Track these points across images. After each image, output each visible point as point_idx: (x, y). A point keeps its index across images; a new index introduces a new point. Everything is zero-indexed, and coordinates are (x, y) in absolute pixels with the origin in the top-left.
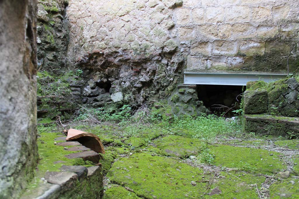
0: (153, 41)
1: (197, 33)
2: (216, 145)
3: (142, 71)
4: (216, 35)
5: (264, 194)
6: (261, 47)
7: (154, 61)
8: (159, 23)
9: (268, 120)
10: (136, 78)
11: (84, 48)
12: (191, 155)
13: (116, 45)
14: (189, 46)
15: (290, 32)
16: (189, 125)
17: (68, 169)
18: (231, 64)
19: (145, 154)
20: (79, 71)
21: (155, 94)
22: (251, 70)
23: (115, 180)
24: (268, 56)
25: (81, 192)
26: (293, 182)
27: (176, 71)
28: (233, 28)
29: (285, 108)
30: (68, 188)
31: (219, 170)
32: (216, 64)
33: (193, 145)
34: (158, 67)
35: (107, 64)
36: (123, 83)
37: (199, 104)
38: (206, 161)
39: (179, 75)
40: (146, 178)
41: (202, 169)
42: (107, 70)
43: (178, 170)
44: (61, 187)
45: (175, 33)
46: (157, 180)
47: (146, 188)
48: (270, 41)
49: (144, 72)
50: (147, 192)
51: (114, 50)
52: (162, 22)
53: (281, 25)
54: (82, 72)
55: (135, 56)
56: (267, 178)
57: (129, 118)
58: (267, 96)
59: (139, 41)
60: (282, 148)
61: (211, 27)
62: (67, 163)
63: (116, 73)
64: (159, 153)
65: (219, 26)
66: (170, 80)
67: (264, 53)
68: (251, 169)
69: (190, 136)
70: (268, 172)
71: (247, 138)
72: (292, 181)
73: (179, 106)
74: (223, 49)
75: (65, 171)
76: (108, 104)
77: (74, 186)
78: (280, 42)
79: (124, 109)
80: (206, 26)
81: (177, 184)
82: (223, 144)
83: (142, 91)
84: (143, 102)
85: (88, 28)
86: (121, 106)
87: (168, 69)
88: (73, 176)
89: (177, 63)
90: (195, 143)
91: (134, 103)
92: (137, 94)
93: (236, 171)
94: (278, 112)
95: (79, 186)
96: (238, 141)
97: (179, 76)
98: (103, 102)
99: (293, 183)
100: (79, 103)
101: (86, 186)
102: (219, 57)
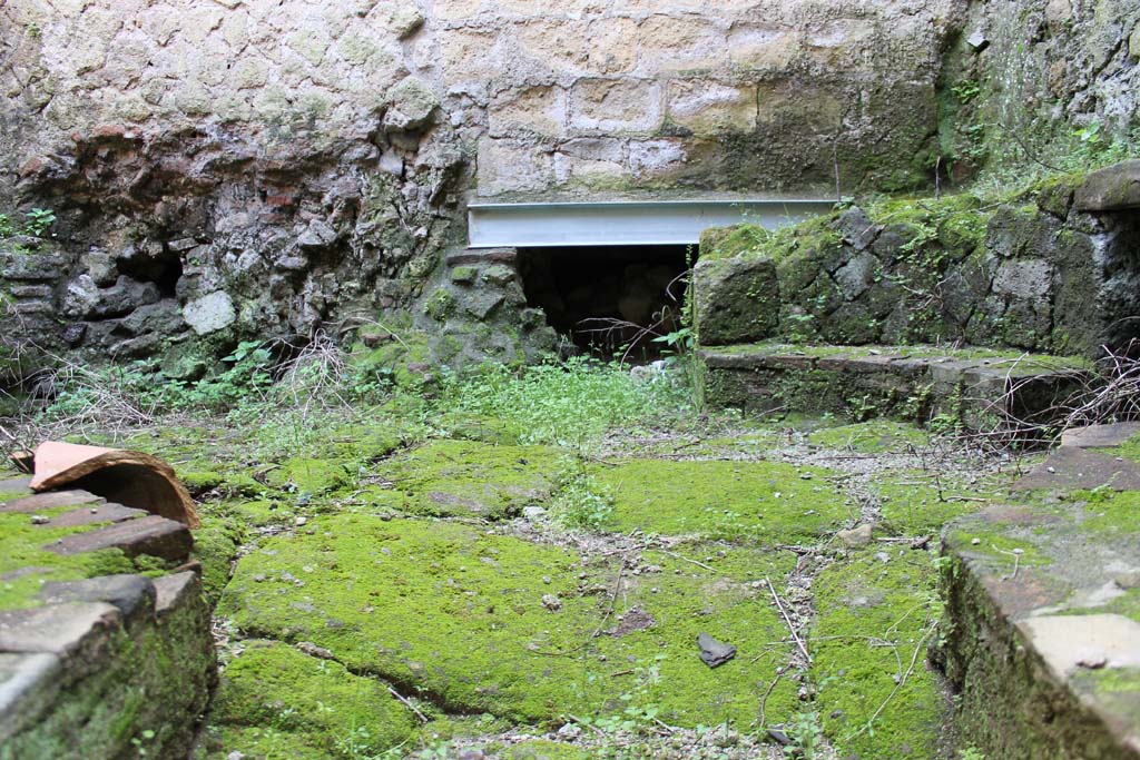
0: (342, 84)
1: (509, 51)
2: (611, 461)
3: (305, 206)
4: (583, 60)
5: (798, 607)
6: (745, 103)
7: (351, 163)
8: (362, 15)
9: (784, 360)
10: (281, 233)
11: (54, 117)
12: (525, 505)
13: (192, 105)
14: (484, 101)
15: (837, 49)
16: (499, 399)
17: (72, 594)
18: (641, 167)
19: (356, 517)
20: (40, 213)
21: (362, 292)
22: (713, 188)
23: (255, 624)
24: (768, 133)
25: (139, 679)
26: (884, 557)
27: (438, 200)
28: (643, 31)
29: (836, 315)
30: (89, 663)
31: (635, 546)
32: (586, 169)
33: (527, 468)
34: (369, 187)
35: (157, 183)
36: (230, 256)
37: (531, 319)
38: (582, 519)
39: (449, 216)
40: (372, 603)
41: (572, 551)
42: (159, 207)
43: (487, 560)
44: (63, 661)
45: (427, 52)
46: (415, 606)
47: (381, 637)
48: (772, 81)
49: (314, 207)
50: (385, 653)
51: (184, 126)
52: (372, 11)
53: (807, 25)
54: (53, 218)
55: (273, 144)
56: (802, 554)
57: (266, 391)
58: (775, 276)
59: (287, 87)
60: (836, 453)
61: (563, 28)
62: (62, 571)
63: (196, 217)
64: (407, 507)
65: (593, 26)
66: (416, 234)
67: (754, 124)
68: (746, 531)
69: (514, 439)
70: (803, 534)
71: (717, 430)
72: (882, 555)
73: (458, 333)
74: (610, 111)
75: (60, 600)
76: (174, 343)
77: (112, 653)
78: (808, 84)
79: (242, 359)
80: (542, 25)
81: (491, 611)
82: (636, 456)
83: (309, 285)
84: (317, 326)
85: (62, 30)
86: (230, 347)
87: (405, 191)
88: (103, 616)
89: (438, 169)
90: (534, 461)
91: (281, 333)
92: (288, 296)
93: (695, 544)
94: (815, 331)
95: (128, 651)
96: (687, 443)
97: (449, 219)
98: (153, 337)
99: (886, 561)
100: (49, 347)
101: (155, 653)
102: (595, 143)
